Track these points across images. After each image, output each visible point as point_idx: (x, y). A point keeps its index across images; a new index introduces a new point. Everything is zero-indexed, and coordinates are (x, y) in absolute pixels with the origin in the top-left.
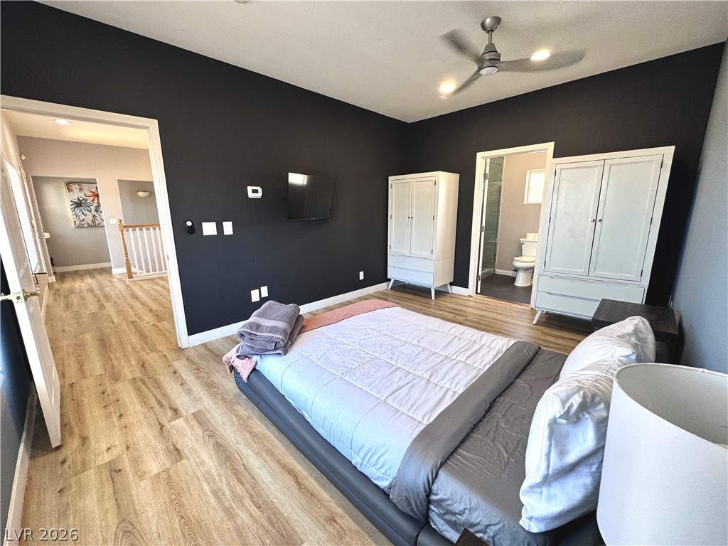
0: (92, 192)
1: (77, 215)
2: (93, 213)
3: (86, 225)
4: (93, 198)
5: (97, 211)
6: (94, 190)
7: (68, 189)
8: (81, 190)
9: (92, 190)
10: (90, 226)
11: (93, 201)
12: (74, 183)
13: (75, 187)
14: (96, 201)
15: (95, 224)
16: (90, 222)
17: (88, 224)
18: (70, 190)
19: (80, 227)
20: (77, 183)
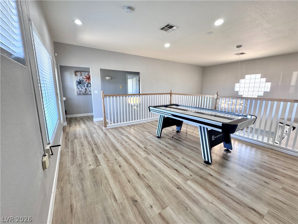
0: (86, 77)
1: (78, 88)
2: (86, 87)
3: (82, 94)
4: (86, 80)
5: (87, 86)
6: (87, 75)
7: (75, 74)
8: (81, 75)
9: (86, 75)
10: (84, 94)
11: (86, 81)
12: (78, 71)
13: (78, 74)
14: (87, 81)
15: (86, 93)
16: (84, 92)
17: (83, 93)
18: (76, 75)
19: (79, 94)
20: (79, 71)
